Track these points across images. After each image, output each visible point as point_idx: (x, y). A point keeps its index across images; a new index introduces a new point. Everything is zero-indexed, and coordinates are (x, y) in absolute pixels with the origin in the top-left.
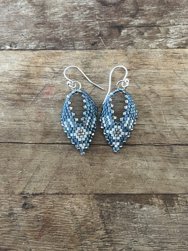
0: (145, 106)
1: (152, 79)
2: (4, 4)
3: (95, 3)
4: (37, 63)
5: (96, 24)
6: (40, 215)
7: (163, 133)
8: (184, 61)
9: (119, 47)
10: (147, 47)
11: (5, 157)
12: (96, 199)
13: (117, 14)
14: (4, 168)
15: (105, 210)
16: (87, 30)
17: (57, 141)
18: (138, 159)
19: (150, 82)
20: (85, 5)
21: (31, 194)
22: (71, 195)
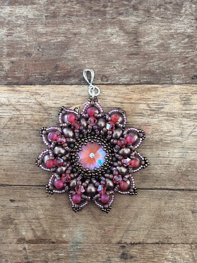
2: (93, 31)
3: (195, 30)
4: (131, 99)
16: (186, 61)
17: (156, 187)
20: (184, 32)
21: (130, 244)
22: (172, 245)
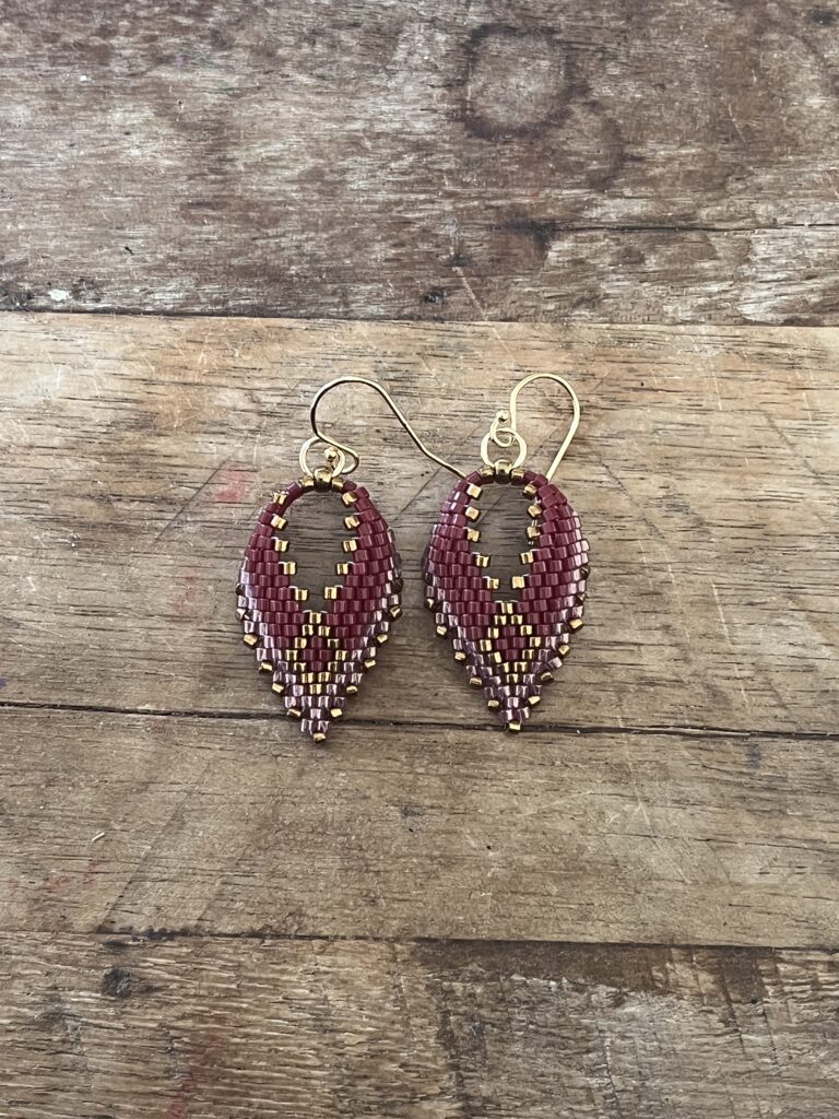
0: (643, 566)
1: (676, 452)
2: (54, 117)
3: (441, 126)
4: (186, 368)
5: (444, 214)
6: (180, 1024)
7: (718, 682)
8: (811, 378)
9: (536, 313)
10: (659, 317)
11: (34, 767)
12: (425, 962)
13: (531, 174)
14: (31, 816)
15: (461, 1010)
16: (405, 237)
17: (263, 707)
18: (610, 791)
19: (668, 465)
20: (399, 132)
21: (143, 934)
22: (317, 943)
